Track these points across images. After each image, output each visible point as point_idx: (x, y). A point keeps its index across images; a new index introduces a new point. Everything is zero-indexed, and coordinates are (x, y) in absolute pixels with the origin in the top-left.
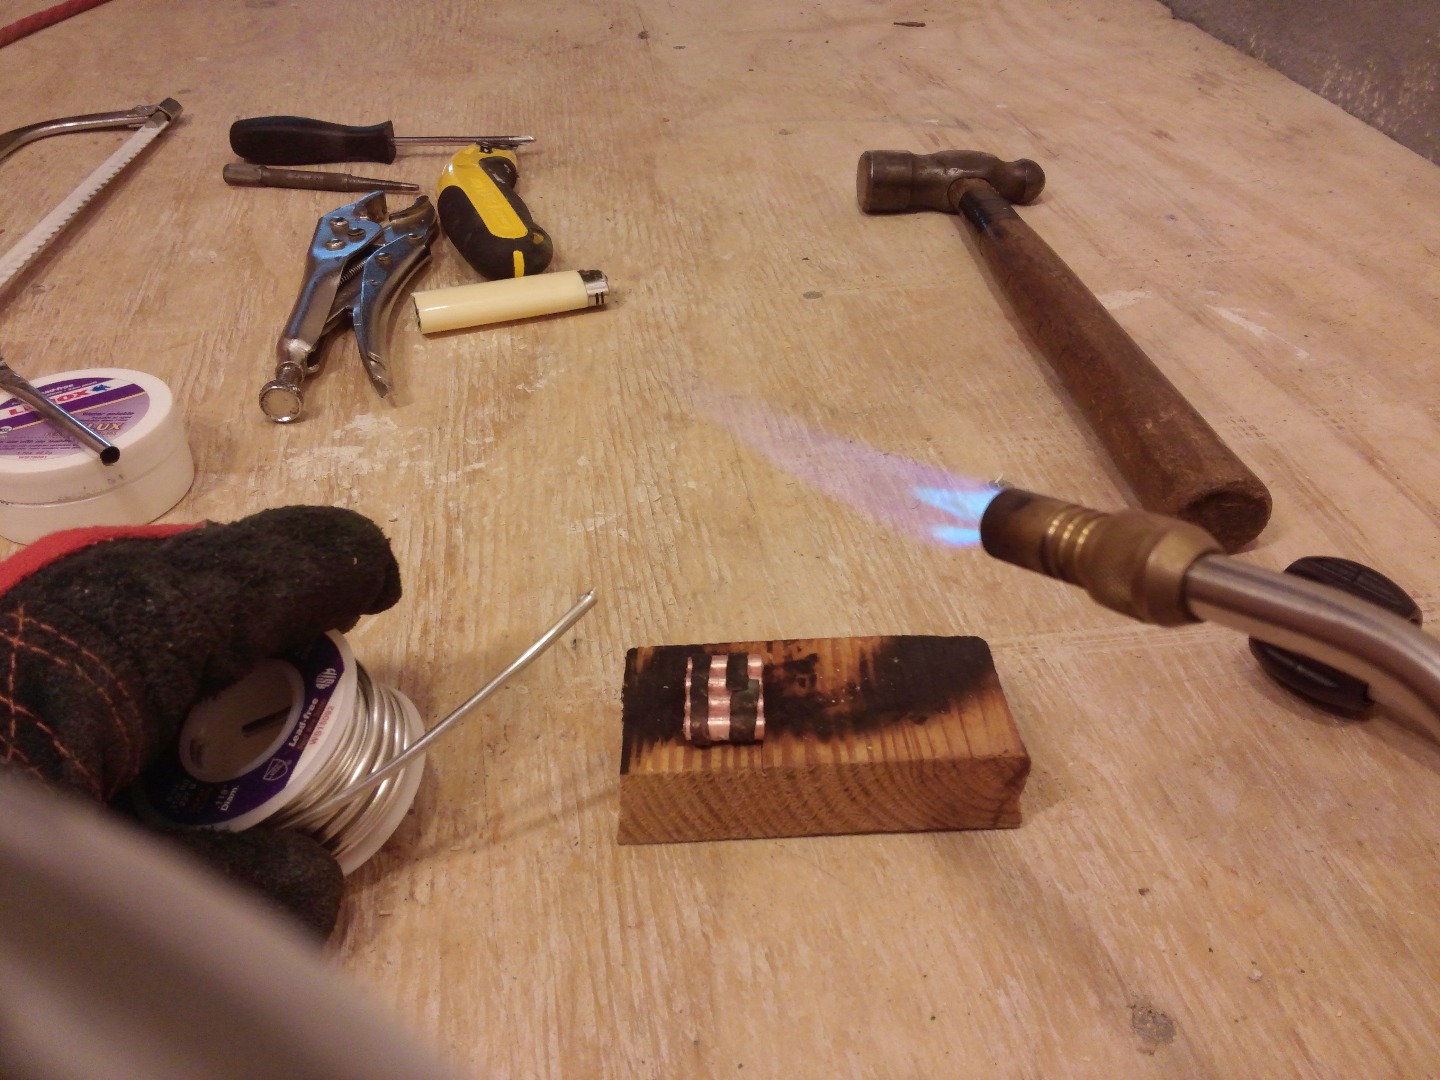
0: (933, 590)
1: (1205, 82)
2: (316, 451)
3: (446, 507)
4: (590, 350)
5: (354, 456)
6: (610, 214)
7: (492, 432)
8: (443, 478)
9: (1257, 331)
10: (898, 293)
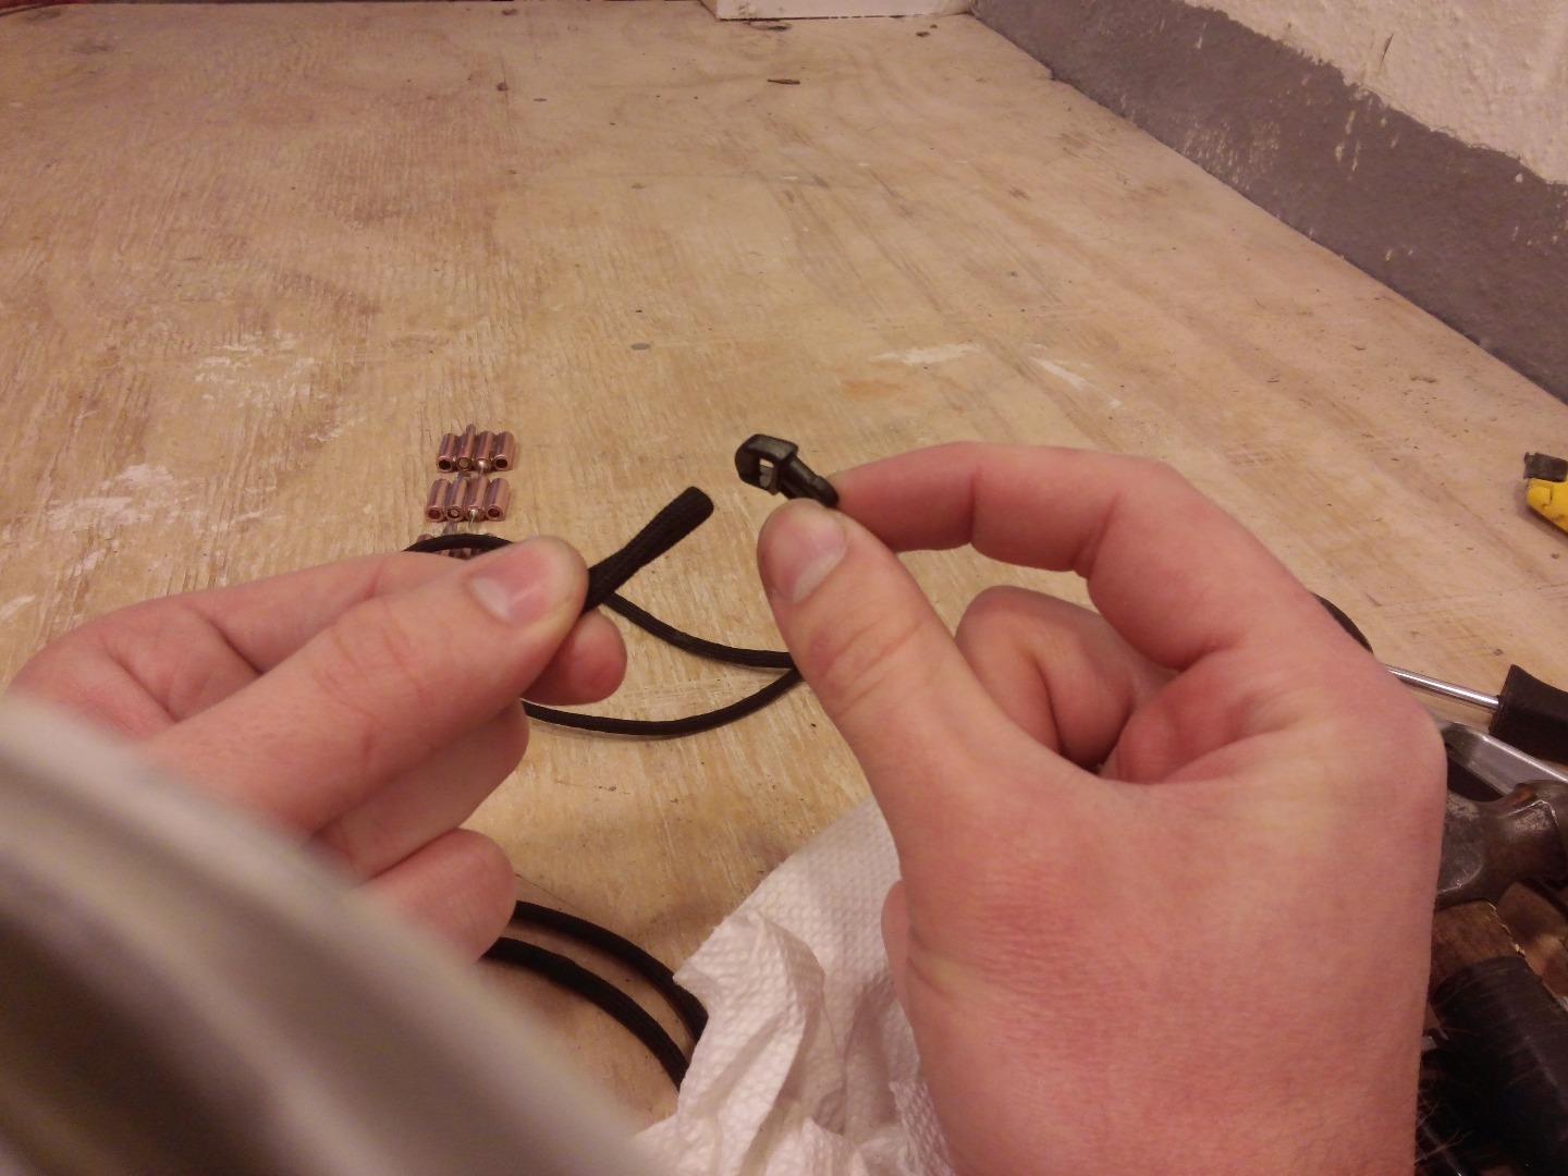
0: (714, 628)
1: (1072, 143)
2: (81, 502)
3: (213, 555)
4: (395, 400)
5: (121, 507)
6: (438, 265)
7: (275, 482)
8: (214, 528)
9: (1075, 381)
10: (728, 345)
